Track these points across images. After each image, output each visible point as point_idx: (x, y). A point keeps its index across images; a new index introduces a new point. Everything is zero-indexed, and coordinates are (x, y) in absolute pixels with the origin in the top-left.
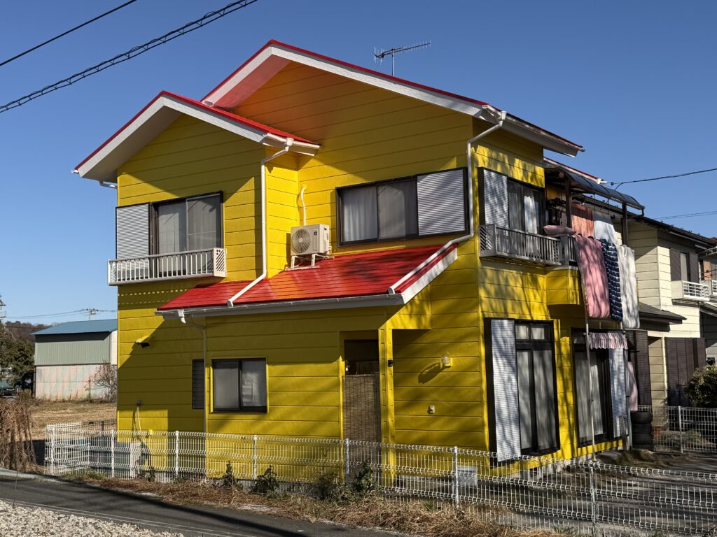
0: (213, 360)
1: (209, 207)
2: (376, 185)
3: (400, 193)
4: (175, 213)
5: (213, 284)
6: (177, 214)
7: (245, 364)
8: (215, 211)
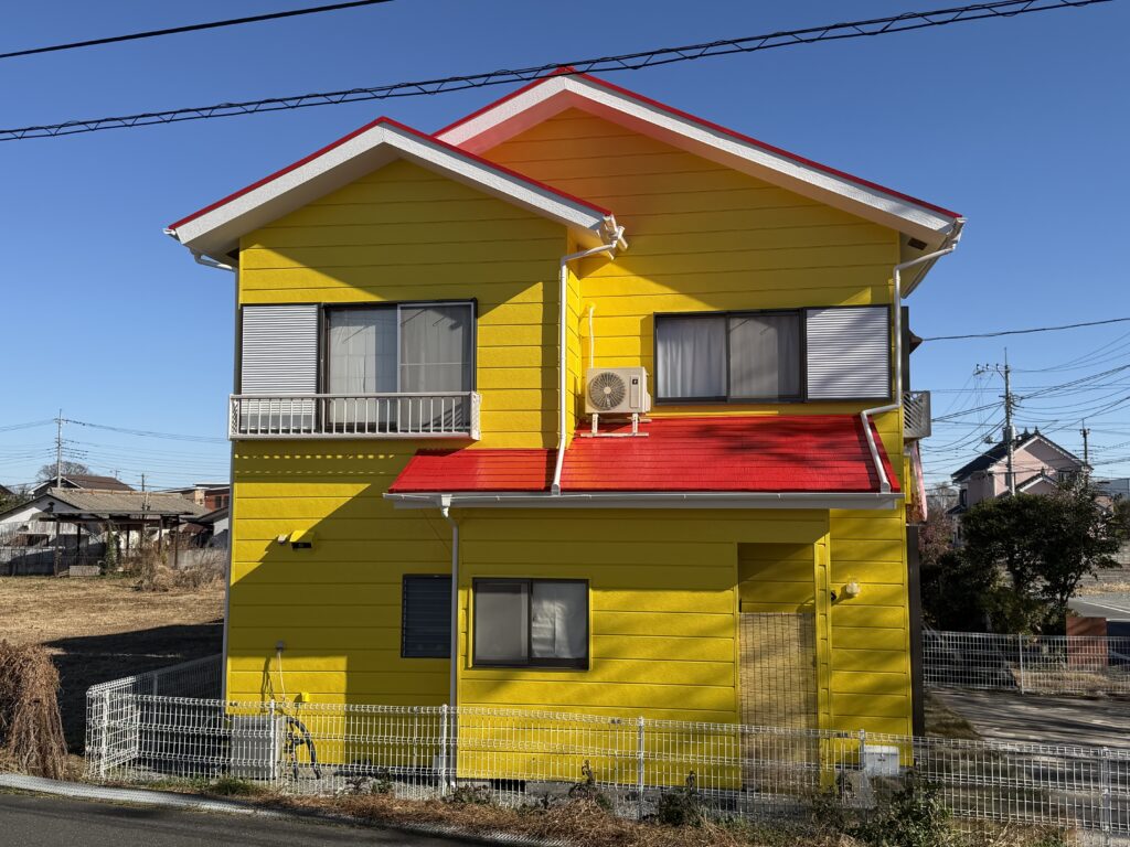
0: (474, 579)
1: (449, 322)
2: (727, 316)
3: (772, 332)
4: (367, 326)
5: (454, 451)
6: (372, 329)
7: (537, 587)
8: (460, 331)
